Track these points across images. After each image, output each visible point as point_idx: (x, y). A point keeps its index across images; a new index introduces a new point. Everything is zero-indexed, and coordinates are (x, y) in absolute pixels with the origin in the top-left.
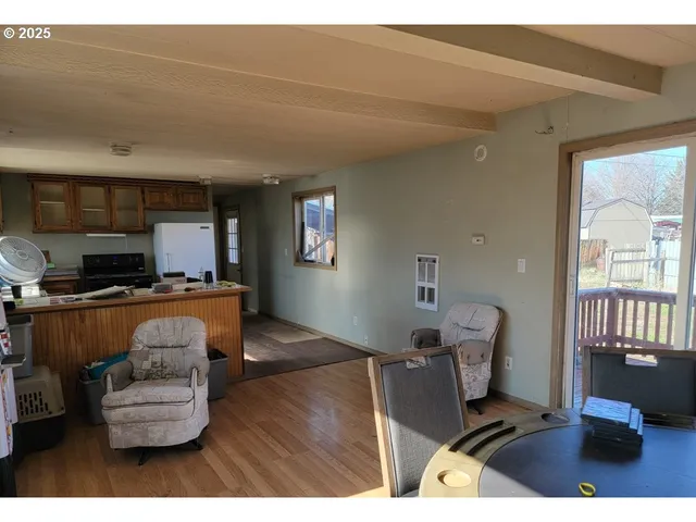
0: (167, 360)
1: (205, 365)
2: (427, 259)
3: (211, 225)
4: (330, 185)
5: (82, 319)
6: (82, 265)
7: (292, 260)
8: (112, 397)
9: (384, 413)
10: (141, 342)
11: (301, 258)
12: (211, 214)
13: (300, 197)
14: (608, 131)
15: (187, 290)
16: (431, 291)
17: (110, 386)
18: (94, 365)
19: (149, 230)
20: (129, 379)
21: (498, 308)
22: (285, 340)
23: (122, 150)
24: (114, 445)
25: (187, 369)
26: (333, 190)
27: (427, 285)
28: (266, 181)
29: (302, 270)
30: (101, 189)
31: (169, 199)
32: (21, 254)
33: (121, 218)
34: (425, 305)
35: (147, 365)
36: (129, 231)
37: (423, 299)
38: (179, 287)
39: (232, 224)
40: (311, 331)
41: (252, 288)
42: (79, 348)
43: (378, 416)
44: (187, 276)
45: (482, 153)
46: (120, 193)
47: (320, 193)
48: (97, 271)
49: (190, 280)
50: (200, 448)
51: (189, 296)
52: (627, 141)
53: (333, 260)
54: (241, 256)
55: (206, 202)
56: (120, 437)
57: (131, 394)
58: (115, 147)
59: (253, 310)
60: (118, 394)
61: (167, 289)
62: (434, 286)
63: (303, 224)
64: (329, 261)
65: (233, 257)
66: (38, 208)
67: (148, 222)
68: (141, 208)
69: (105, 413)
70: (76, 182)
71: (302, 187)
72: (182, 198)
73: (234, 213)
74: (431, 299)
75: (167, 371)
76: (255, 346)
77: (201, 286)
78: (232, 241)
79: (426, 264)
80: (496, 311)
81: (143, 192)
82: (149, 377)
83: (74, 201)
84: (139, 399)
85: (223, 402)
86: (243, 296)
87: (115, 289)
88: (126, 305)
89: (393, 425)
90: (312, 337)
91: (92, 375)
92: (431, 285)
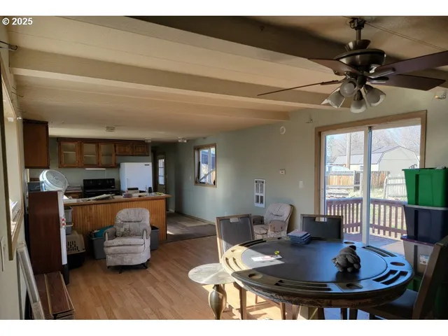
0: (132, 228)
1: (149, 229)
2: (260, 181)
3: (150, 164)
4: (212, 142)
5: (91, 209)
6: (83, 185)
7: (194, 183)
8: (108, 242)
9: (220, 238)
10: (119, 219)
11: (198, 181)
12: (150, 158)
13: (198, 149)
14: (334, 123)
15: (140, 196)
16: (262, 197)
17: (107, 238)
18: (95, 231)
19: (118, 166)
20: (115, 236)
21: (291, 205)
22: (188, 225)
23: (111, 129)
24: (108, 264)
25: (141, 231)
26: (214, 145)
27: (260, 195)
28: (180, 141)
29: (199, 187)
30: (94, 145)
31: (128, 149)
32: (57, 179)
33: (103, 160)
34: (259, 205)
35: (122, 230)
36: (107, 167)
37: (258, 202)
38: (136, 195)
39: (161, 163)
40: (203, 221)
41: (172, 196)
42: (89, 223)
43: (218, 239)
44: (139, 189)
45: (283, 130)
46: (103, 147)
47: (209, 146)
48: (91, 188)
49: (141, 192)
50: (147, 268)
51: (141, 199)
52: (342, 128)
53: (214, 182)
54: (166, 180)
55: (148, 152)
56: (112, 261)
57: (117, 241)
58: (108, 128)
59: (172, 210)
60: (111, 241)
61: (129, 196)
62: (263, 195)
63: (199, 163)
64: (212, 183)
65: (161, 181)
66: (63, 155)
67: (117, 162)
68: (114, 155)
69: (105, 249)
70: (82, 141)
71: (200, 143)
72: (135, 149)
73: (162, 156)
74: (262, 202)
75: (132, 232)
76: (173, 227)
77: (147, 194)
78: (161, 172)
79: (260, 184)
80: (290, 207)
81: (115, 146)
82: (123, 235)
83: (80, 152)
84: (121, 243)
85: (156, 251)
86: (167, 200)
87: (105, 196)
88: (110, 203)
89: (224, 243)
90: (203, 224)
91: (95, 235)
92: (262, 195)
